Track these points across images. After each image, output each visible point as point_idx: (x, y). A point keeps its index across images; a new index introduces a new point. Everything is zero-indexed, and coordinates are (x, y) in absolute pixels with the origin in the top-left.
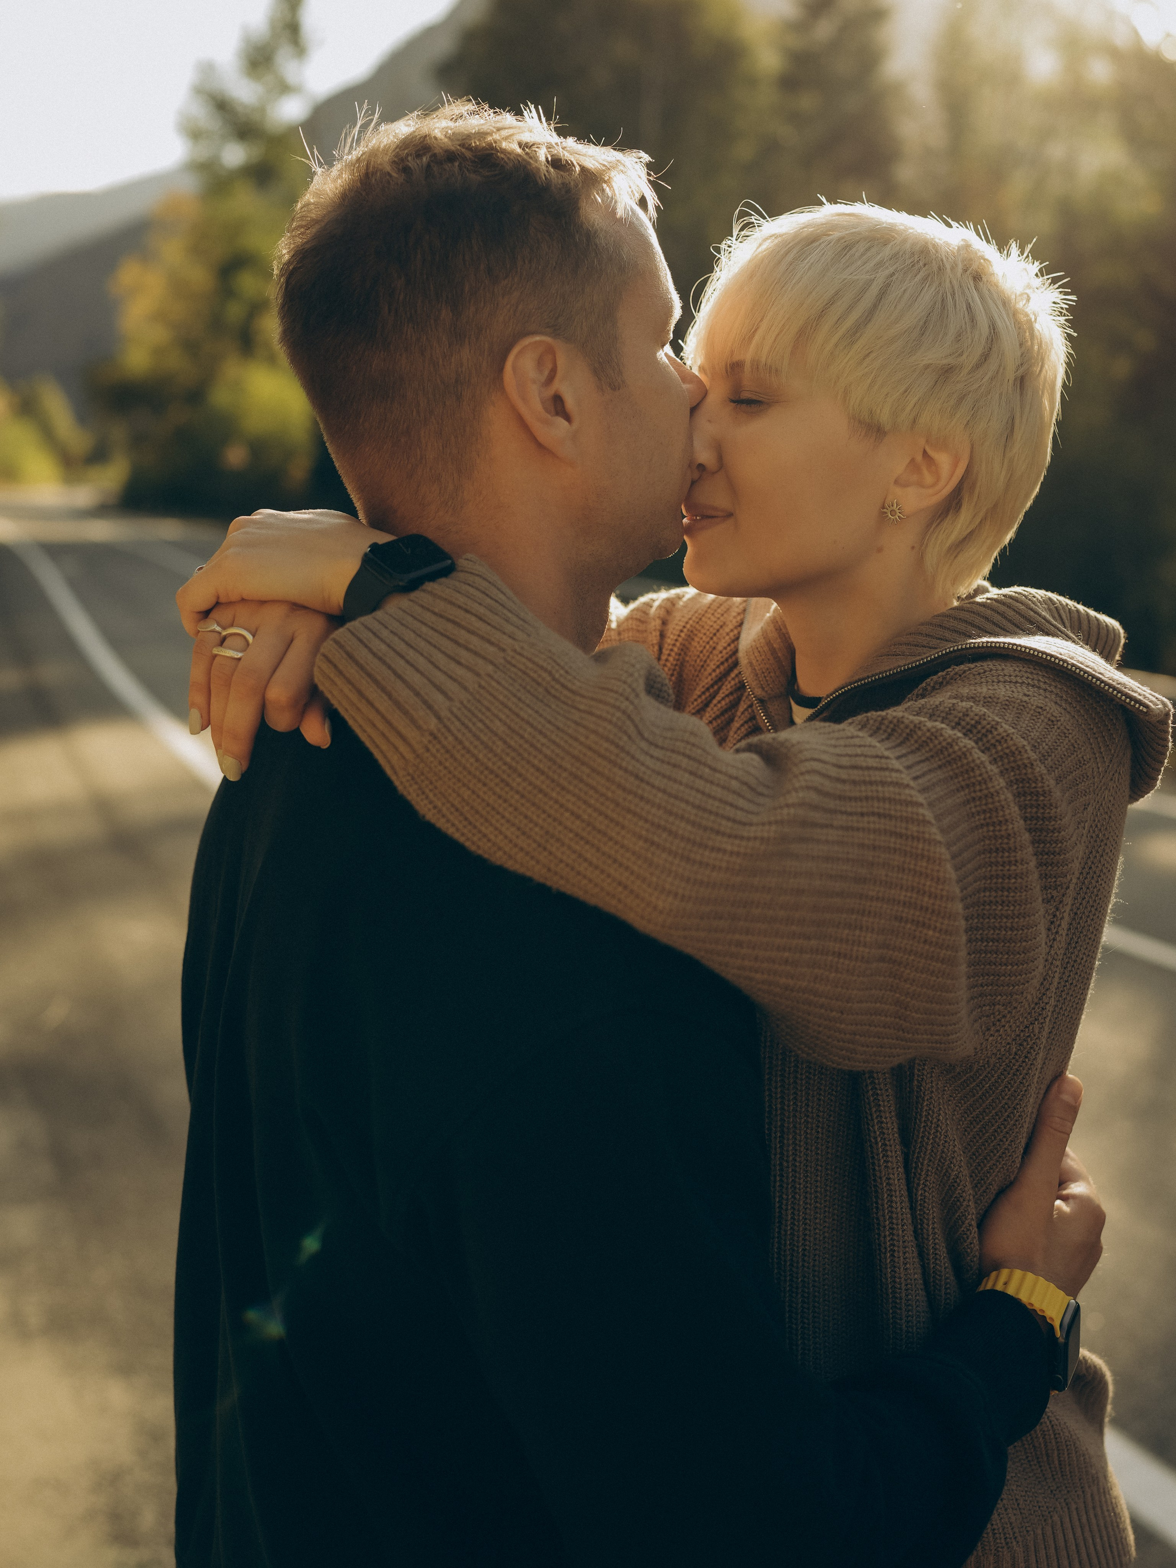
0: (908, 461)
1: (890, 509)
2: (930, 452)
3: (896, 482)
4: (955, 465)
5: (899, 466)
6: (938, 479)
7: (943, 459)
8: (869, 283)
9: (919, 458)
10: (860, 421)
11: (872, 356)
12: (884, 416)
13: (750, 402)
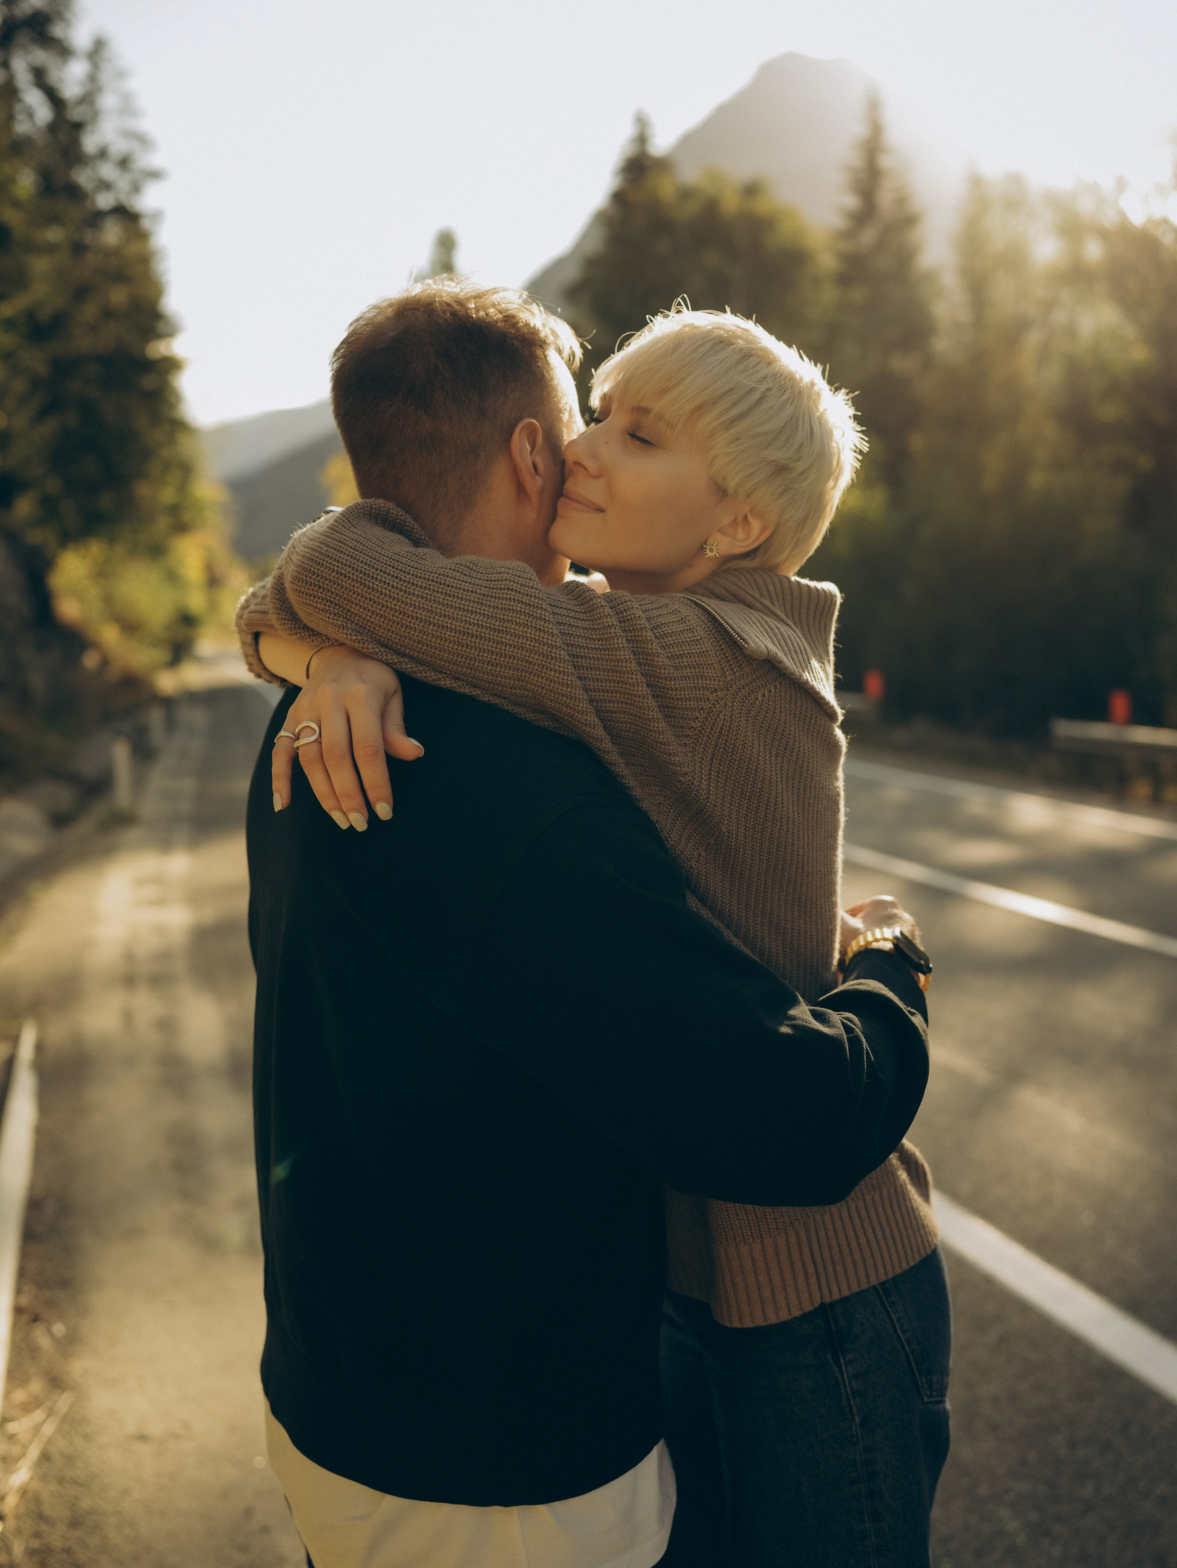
0: (733, 518)
1: (710, 547)
2: (750, 518)
3: (720, 530)
4: (763, 531)
5: (726, 521)
6: (748, 537)
7: (756, 525)
8: (753, 389)
9: (740, 519)
10: (715, 481)
11: (740, 441)
12: (731, 485)
13: (644, 441)
